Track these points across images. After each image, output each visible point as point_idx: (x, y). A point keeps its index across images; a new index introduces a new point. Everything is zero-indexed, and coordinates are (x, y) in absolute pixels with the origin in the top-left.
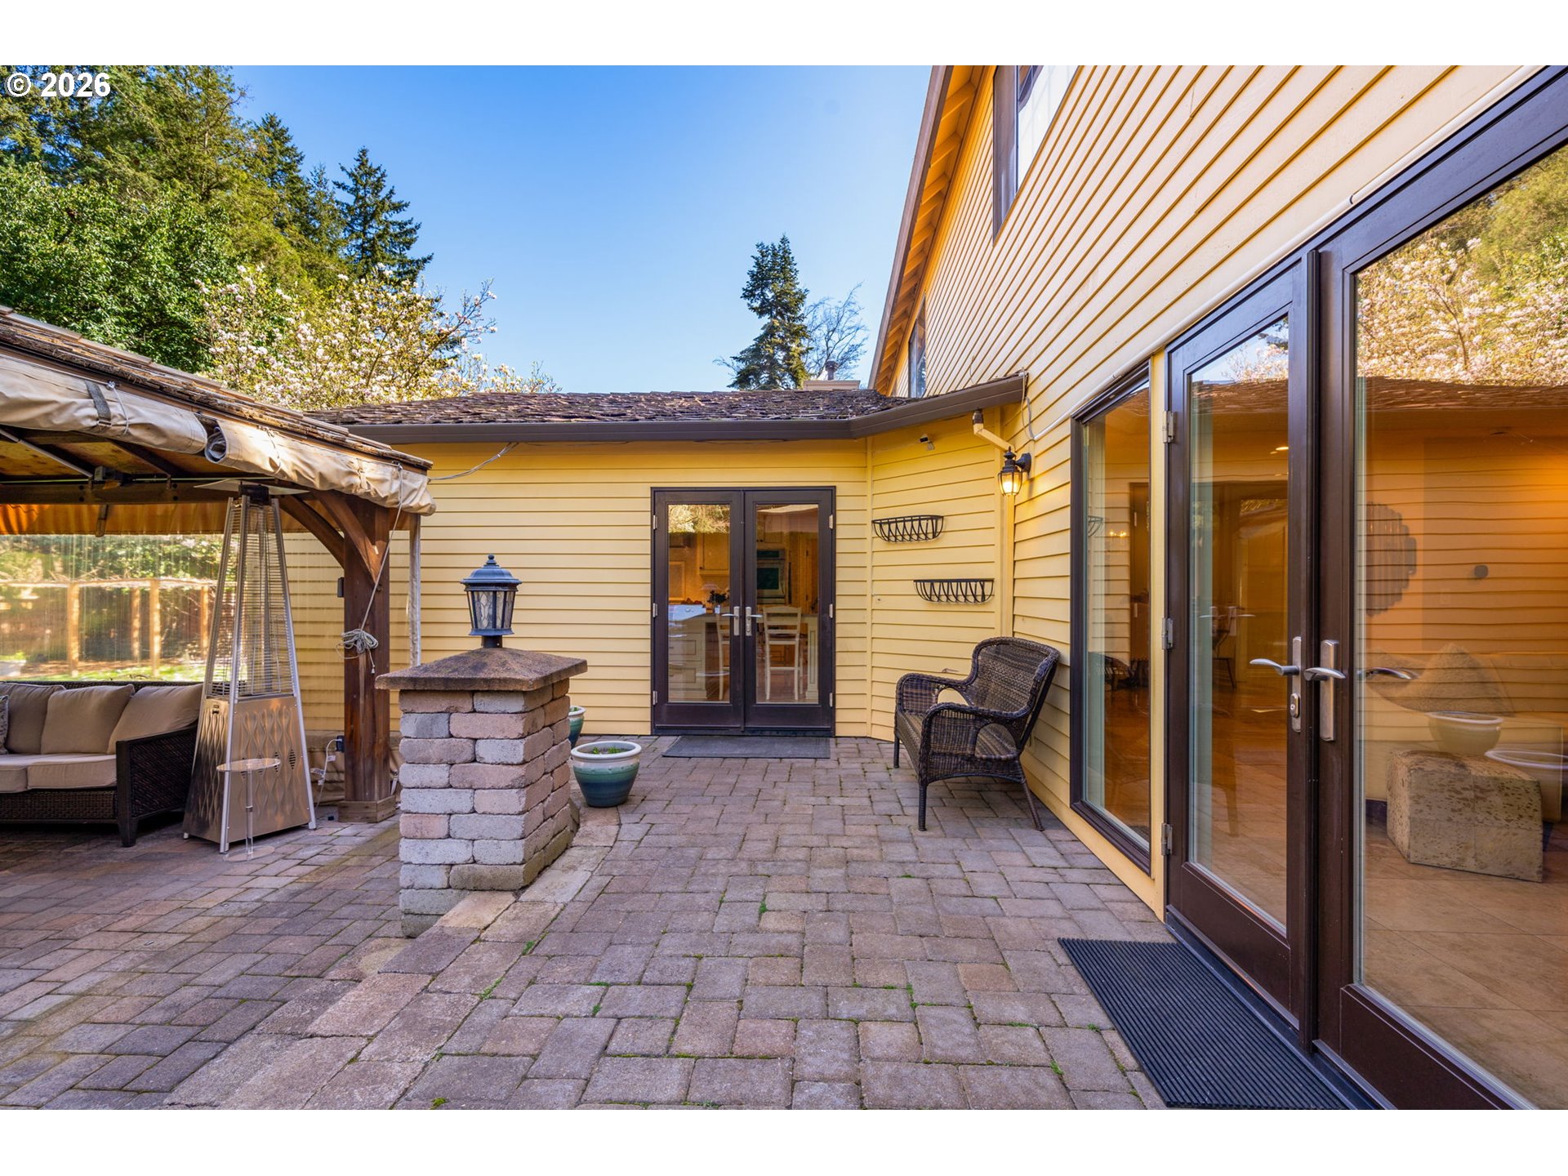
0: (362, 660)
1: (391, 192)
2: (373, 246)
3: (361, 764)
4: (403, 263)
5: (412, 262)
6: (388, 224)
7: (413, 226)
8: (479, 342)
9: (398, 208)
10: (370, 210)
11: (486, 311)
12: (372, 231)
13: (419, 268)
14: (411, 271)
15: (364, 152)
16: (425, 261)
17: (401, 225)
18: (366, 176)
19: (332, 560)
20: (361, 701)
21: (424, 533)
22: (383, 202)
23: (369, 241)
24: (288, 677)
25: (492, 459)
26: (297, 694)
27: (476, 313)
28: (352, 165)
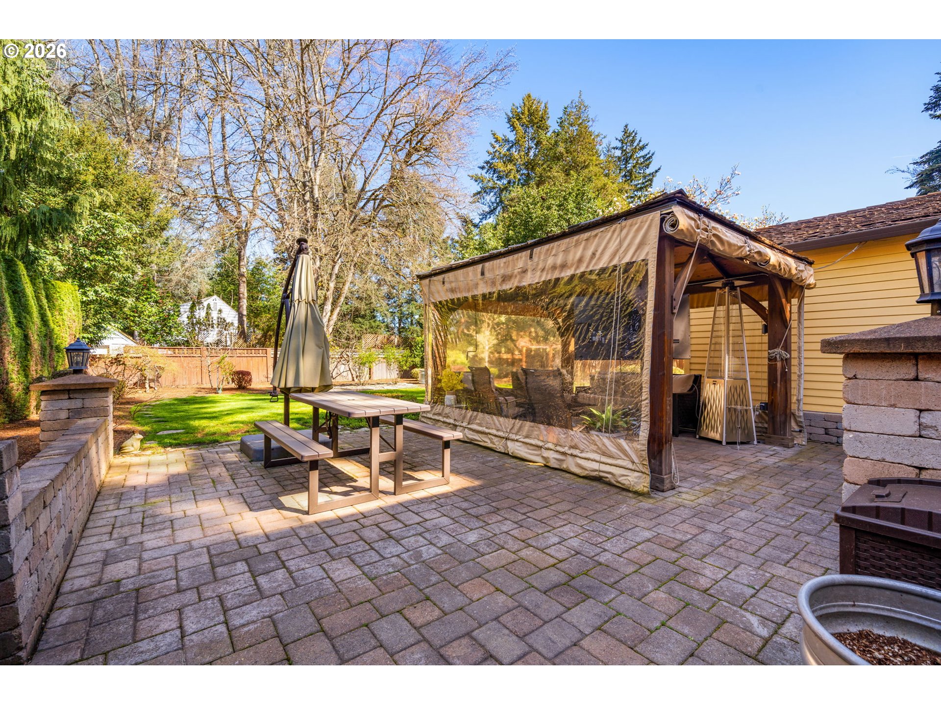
0: (779, 364)
1: (640, 141)
2: (631, 174)
3: (778, 417)
4: (645, 177)
5: (649, 175)
6: (638, 158)
7: (650, 155)
8: (729, 203)
9: (642, 148)
10: (629, 155)
11: (735, 183)
12: (630, 165)
13: (653, 176)
14: (649, 180)
15: (626, 126)
16: (656, 171)
17: (644, 157)
18: (628, 136)
19: (759, 318)
20: (779, 385)
21: (806, 300)
22: (635, 148)
23: (628, 171)
24: (745, 371)
25: (850, 253)
26: (748, 379)
27: (728, 186)
28: (620, 135)
